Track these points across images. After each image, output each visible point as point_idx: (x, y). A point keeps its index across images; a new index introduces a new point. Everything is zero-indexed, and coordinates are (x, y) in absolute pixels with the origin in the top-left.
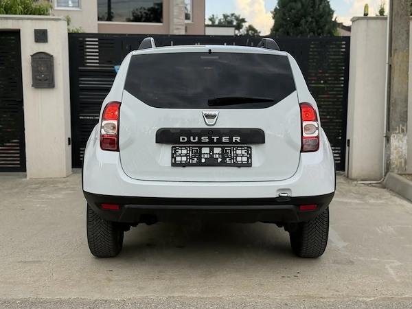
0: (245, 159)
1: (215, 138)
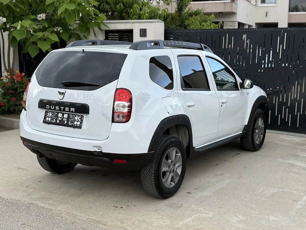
0: (79, 123)
1: (62, 108)
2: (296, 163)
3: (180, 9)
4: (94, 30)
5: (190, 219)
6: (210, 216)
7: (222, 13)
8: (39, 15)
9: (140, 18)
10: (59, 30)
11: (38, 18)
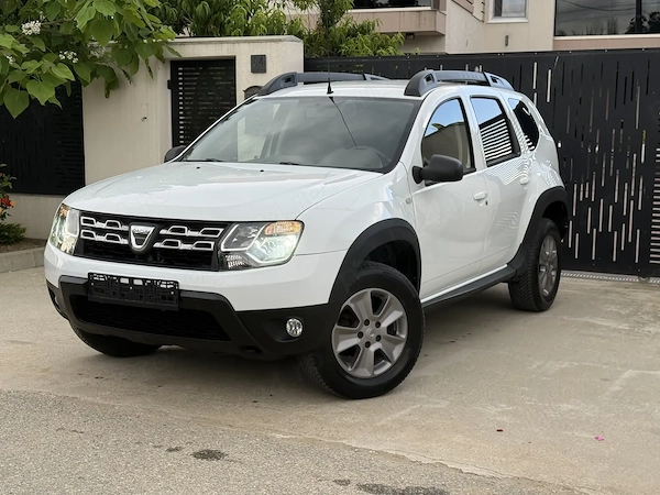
2: (598, 321)
3: (327, 20)
4: (147, 61)
5: (403, 412)
6: (442, 406)
7: (412, 34)
8: (27, 25)
9: (247, 33)
10: (70, 57)
11: (24, 31)
